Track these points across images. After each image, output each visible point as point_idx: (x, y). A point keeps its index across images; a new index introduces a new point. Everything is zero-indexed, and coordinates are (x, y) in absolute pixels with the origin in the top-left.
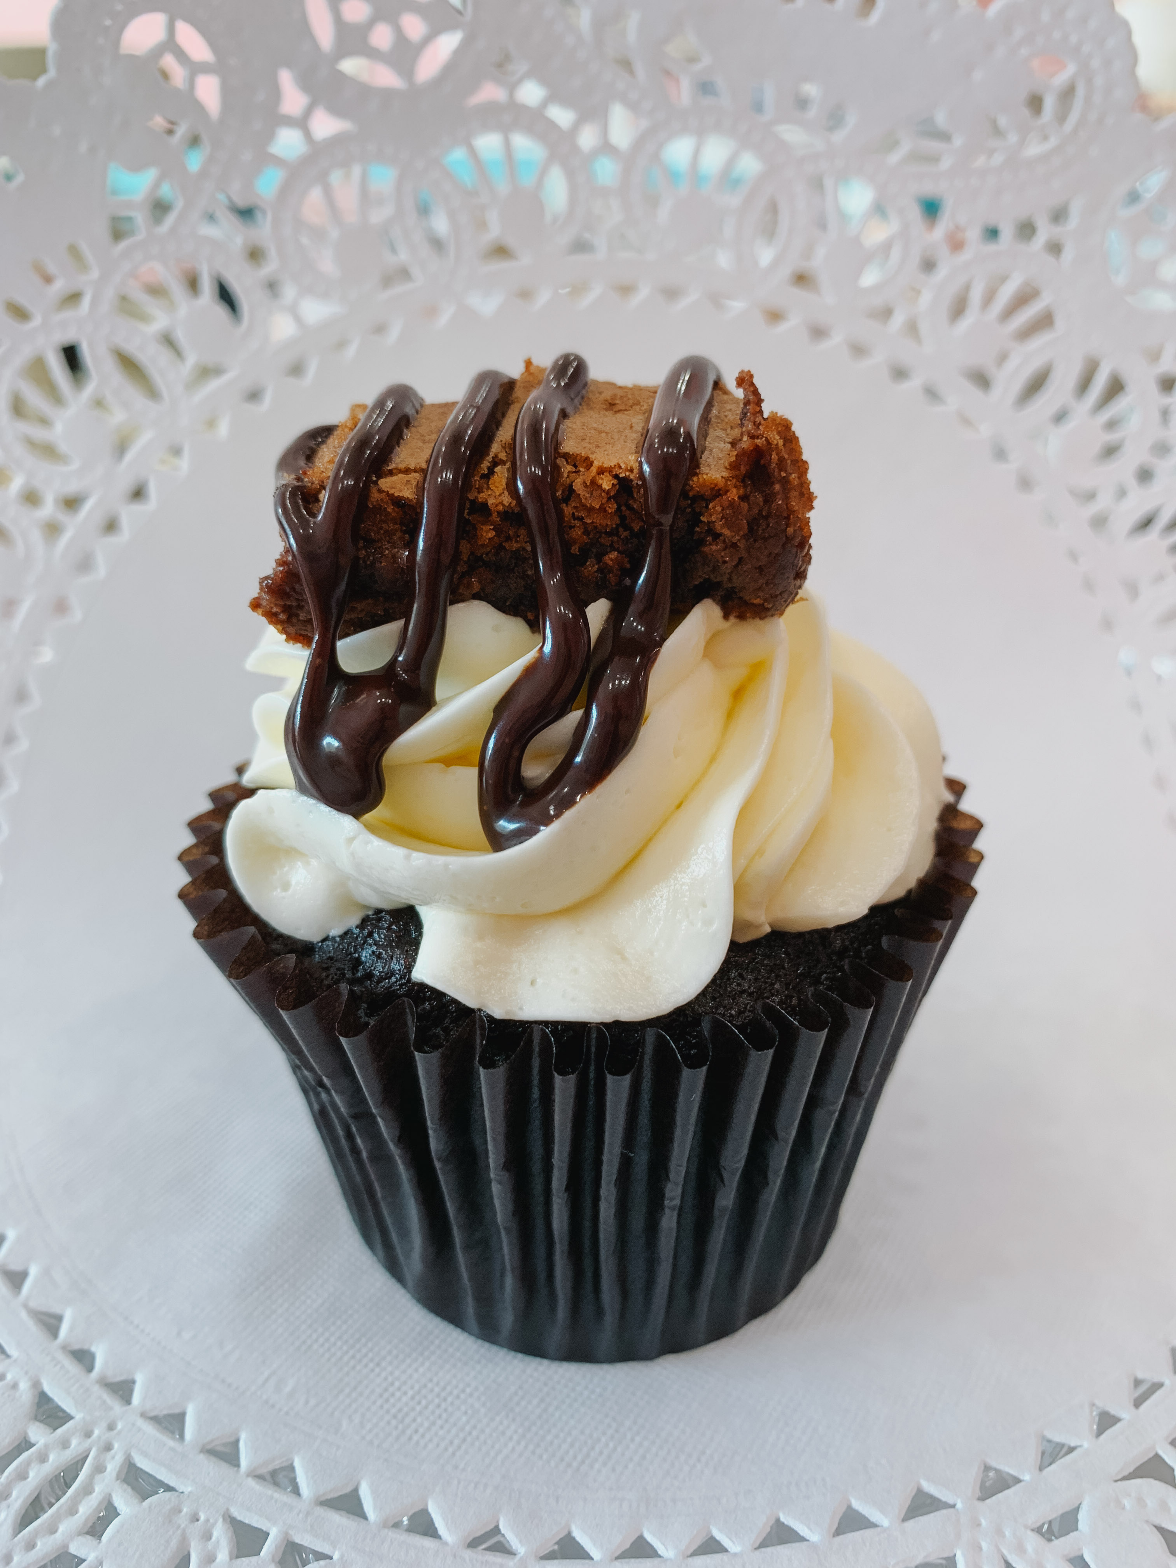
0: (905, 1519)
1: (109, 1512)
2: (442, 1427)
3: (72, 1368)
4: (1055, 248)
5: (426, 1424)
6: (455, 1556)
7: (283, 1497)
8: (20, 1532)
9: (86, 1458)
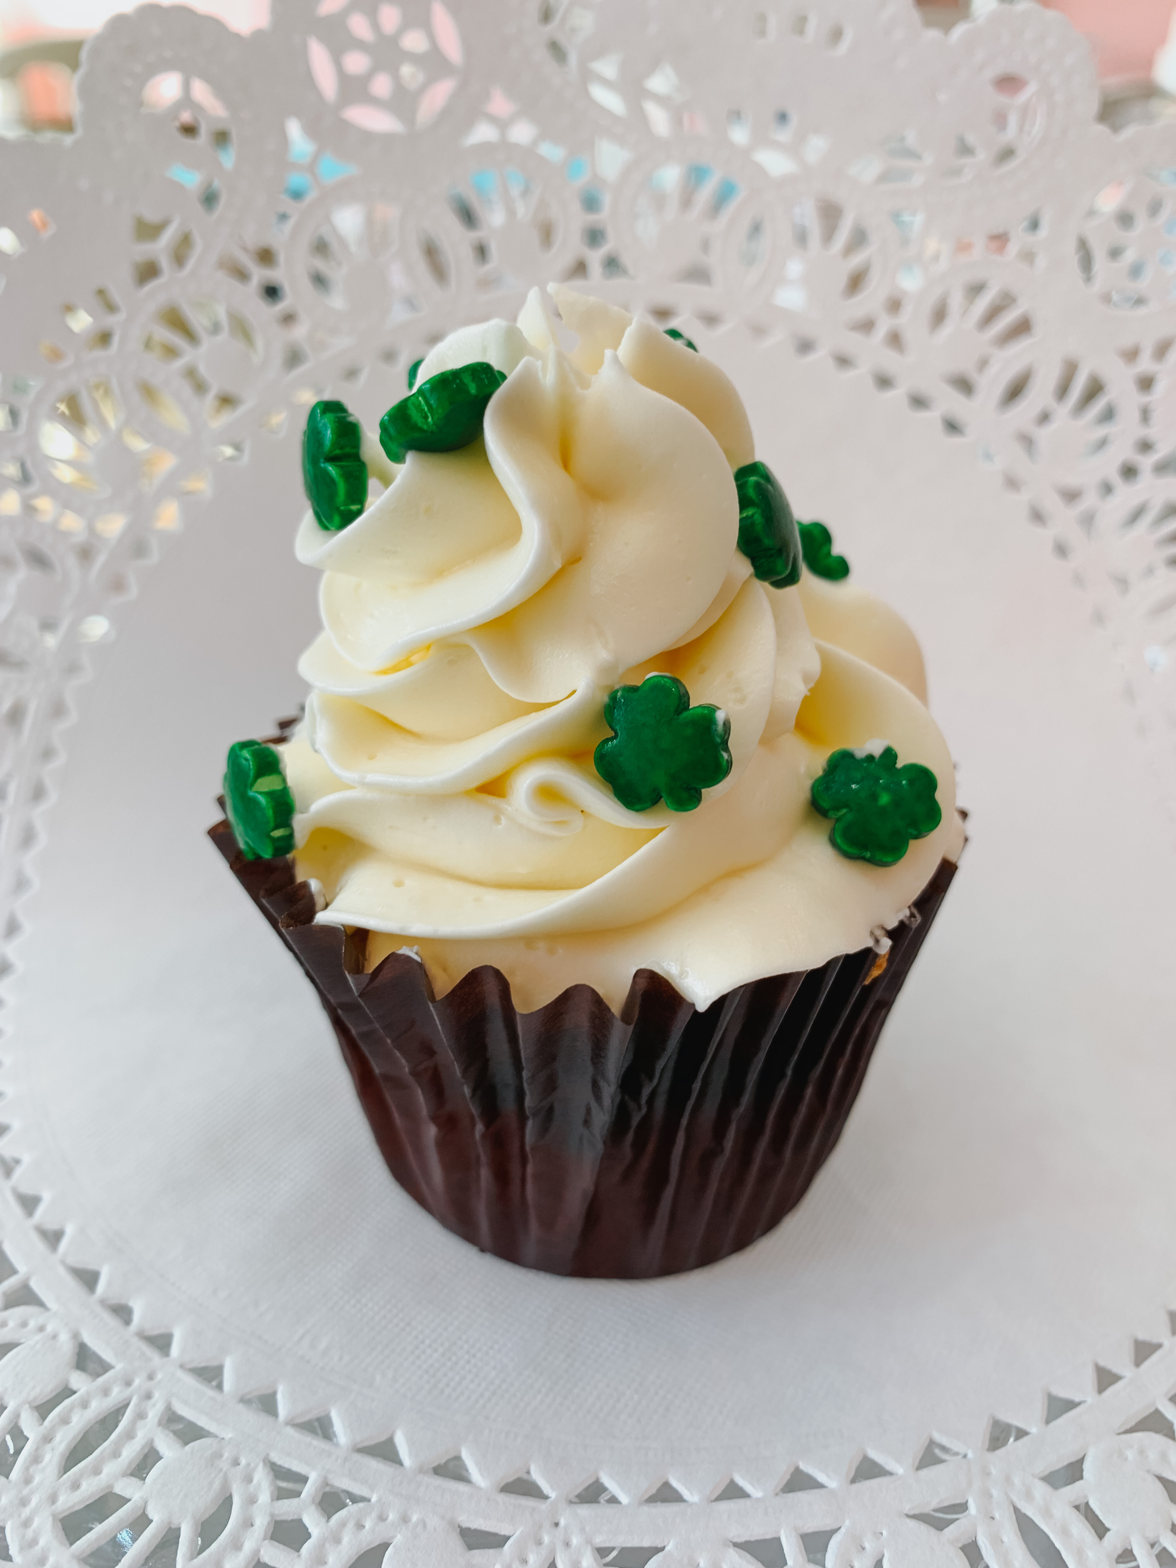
0: (919, 1468)
1: (151, 1456)
2: (472, 1381)
3: (112, 1321)
5: (457, 1378)
6: (489, 1500)
7: (318, 1443)
8: (65, 1473)
9: (127, 1405)
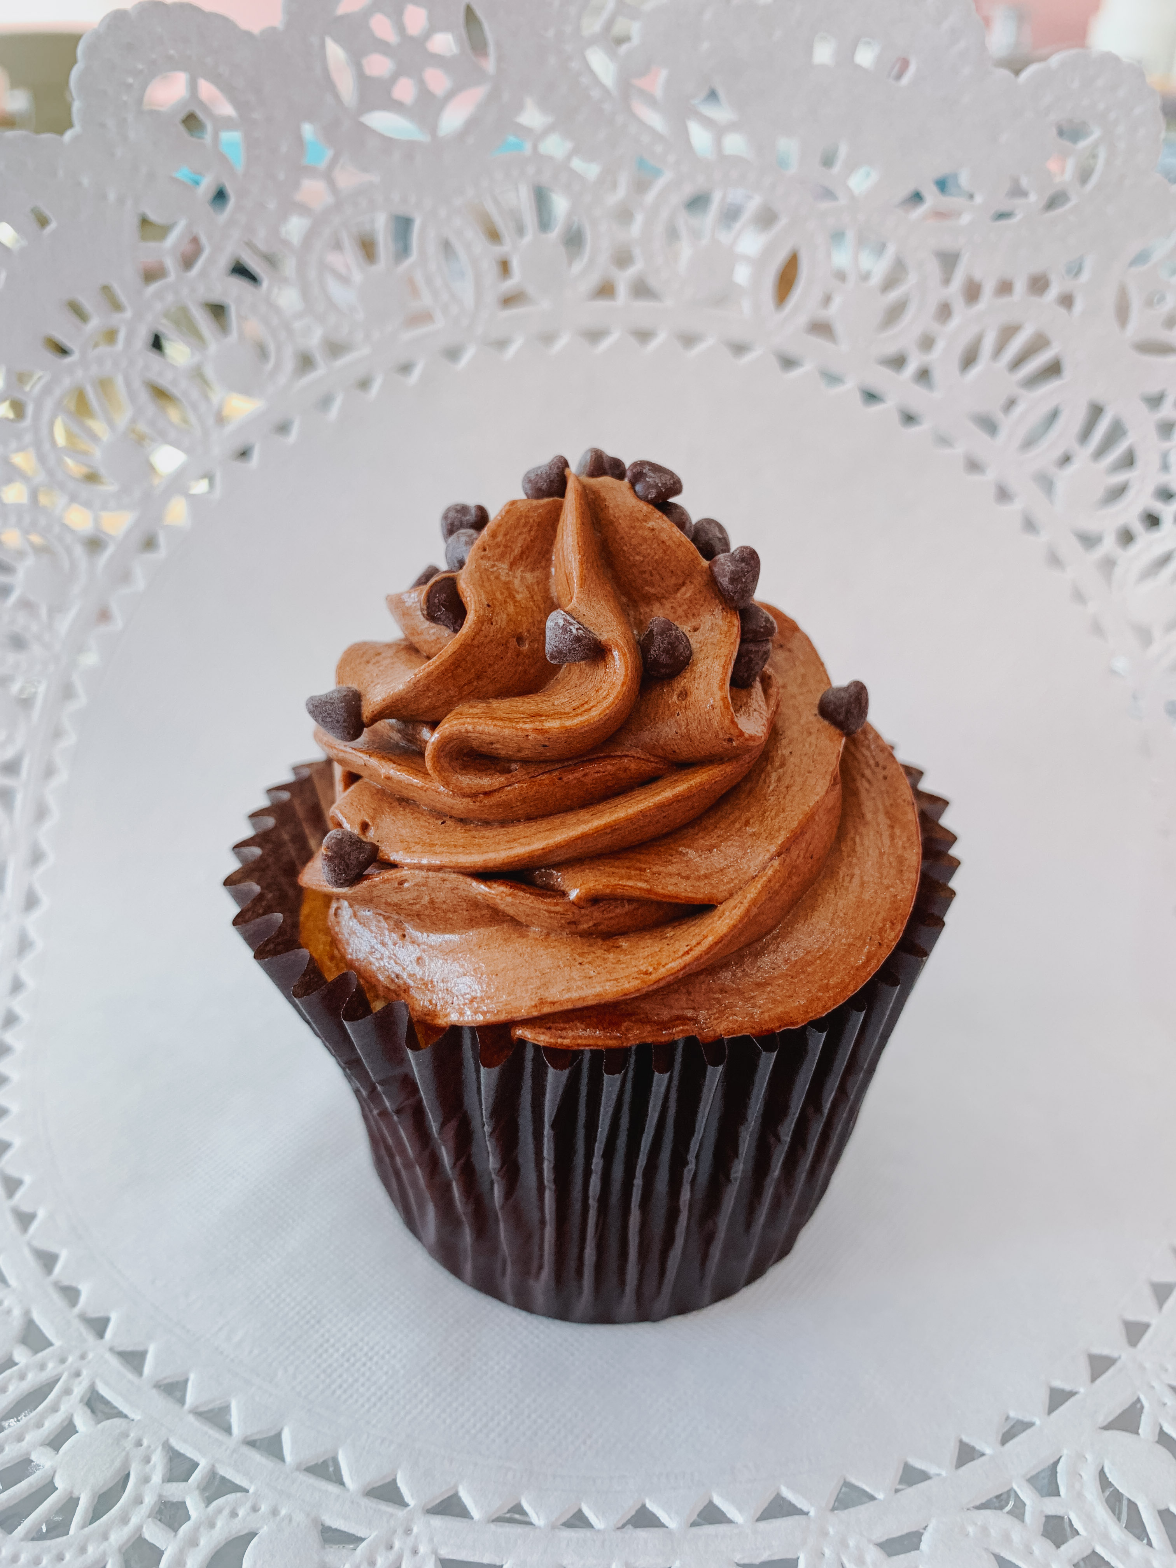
0: (760, 1519)
1: (68, 1429)
2: (363, 1384)
3: (59, 1301)
4: (1067, 301)
5: (351, 1380)
6: (352, 1502)
7: (215, 1434)
9: (57, 1381)
